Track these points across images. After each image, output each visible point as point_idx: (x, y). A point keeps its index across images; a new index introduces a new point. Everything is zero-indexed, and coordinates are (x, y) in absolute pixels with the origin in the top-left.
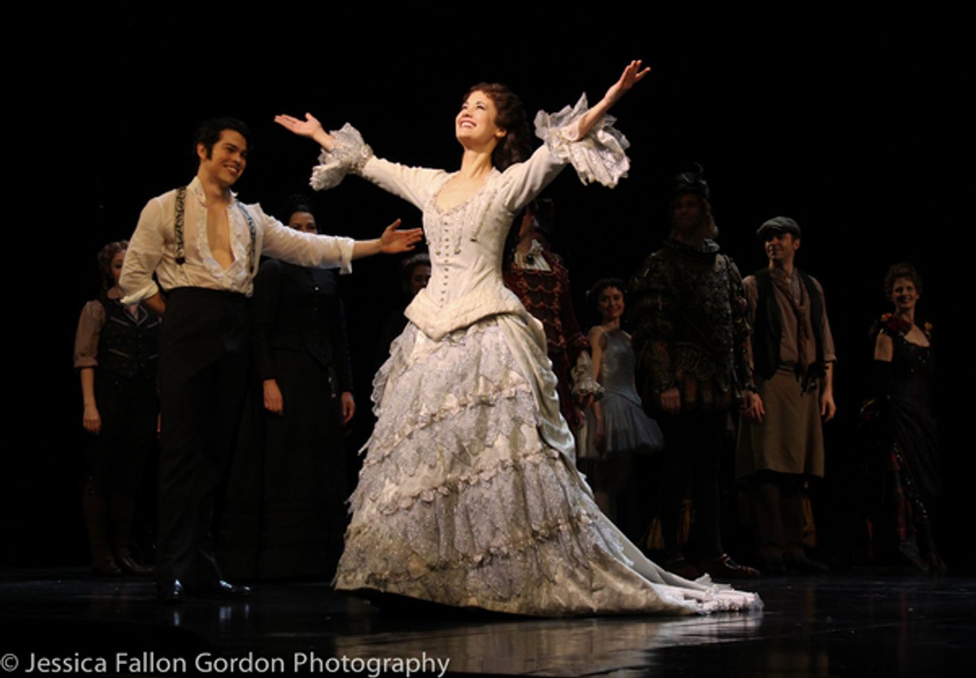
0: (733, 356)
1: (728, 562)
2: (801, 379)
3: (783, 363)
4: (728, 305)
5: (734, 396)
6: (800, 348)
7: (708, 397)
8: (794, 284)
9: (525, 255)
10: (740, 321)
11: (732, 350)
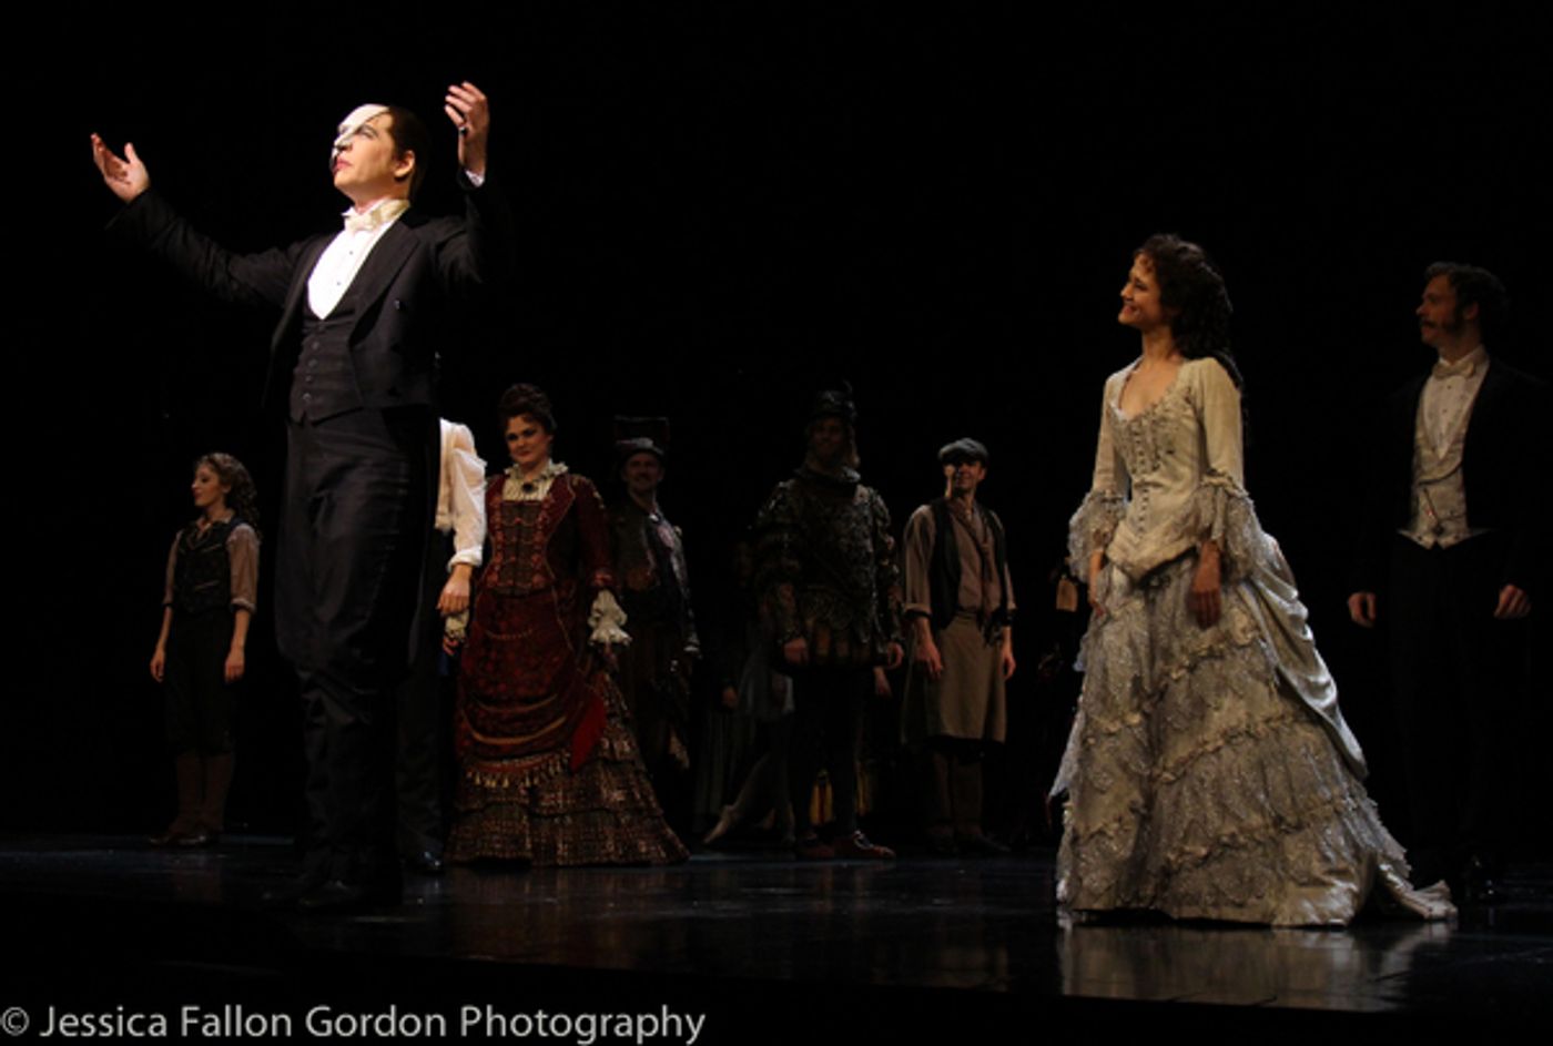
0: (876, 602)
1: (861, 841)
2: (983, 629)
3: (962, 609)
4: (868, 543)
5: (873, 649)
6: (985, 592)
7: (843, 649)
8: (976, 519)
9: (522, 483)
10: (886, 563)
11: (874, 595)
